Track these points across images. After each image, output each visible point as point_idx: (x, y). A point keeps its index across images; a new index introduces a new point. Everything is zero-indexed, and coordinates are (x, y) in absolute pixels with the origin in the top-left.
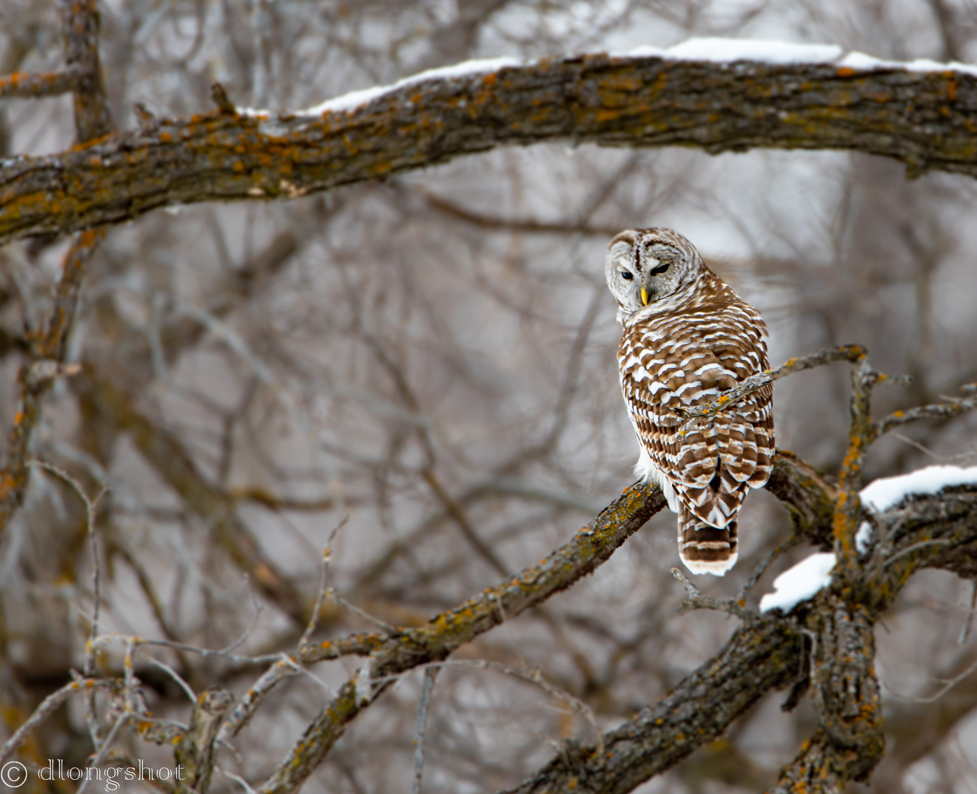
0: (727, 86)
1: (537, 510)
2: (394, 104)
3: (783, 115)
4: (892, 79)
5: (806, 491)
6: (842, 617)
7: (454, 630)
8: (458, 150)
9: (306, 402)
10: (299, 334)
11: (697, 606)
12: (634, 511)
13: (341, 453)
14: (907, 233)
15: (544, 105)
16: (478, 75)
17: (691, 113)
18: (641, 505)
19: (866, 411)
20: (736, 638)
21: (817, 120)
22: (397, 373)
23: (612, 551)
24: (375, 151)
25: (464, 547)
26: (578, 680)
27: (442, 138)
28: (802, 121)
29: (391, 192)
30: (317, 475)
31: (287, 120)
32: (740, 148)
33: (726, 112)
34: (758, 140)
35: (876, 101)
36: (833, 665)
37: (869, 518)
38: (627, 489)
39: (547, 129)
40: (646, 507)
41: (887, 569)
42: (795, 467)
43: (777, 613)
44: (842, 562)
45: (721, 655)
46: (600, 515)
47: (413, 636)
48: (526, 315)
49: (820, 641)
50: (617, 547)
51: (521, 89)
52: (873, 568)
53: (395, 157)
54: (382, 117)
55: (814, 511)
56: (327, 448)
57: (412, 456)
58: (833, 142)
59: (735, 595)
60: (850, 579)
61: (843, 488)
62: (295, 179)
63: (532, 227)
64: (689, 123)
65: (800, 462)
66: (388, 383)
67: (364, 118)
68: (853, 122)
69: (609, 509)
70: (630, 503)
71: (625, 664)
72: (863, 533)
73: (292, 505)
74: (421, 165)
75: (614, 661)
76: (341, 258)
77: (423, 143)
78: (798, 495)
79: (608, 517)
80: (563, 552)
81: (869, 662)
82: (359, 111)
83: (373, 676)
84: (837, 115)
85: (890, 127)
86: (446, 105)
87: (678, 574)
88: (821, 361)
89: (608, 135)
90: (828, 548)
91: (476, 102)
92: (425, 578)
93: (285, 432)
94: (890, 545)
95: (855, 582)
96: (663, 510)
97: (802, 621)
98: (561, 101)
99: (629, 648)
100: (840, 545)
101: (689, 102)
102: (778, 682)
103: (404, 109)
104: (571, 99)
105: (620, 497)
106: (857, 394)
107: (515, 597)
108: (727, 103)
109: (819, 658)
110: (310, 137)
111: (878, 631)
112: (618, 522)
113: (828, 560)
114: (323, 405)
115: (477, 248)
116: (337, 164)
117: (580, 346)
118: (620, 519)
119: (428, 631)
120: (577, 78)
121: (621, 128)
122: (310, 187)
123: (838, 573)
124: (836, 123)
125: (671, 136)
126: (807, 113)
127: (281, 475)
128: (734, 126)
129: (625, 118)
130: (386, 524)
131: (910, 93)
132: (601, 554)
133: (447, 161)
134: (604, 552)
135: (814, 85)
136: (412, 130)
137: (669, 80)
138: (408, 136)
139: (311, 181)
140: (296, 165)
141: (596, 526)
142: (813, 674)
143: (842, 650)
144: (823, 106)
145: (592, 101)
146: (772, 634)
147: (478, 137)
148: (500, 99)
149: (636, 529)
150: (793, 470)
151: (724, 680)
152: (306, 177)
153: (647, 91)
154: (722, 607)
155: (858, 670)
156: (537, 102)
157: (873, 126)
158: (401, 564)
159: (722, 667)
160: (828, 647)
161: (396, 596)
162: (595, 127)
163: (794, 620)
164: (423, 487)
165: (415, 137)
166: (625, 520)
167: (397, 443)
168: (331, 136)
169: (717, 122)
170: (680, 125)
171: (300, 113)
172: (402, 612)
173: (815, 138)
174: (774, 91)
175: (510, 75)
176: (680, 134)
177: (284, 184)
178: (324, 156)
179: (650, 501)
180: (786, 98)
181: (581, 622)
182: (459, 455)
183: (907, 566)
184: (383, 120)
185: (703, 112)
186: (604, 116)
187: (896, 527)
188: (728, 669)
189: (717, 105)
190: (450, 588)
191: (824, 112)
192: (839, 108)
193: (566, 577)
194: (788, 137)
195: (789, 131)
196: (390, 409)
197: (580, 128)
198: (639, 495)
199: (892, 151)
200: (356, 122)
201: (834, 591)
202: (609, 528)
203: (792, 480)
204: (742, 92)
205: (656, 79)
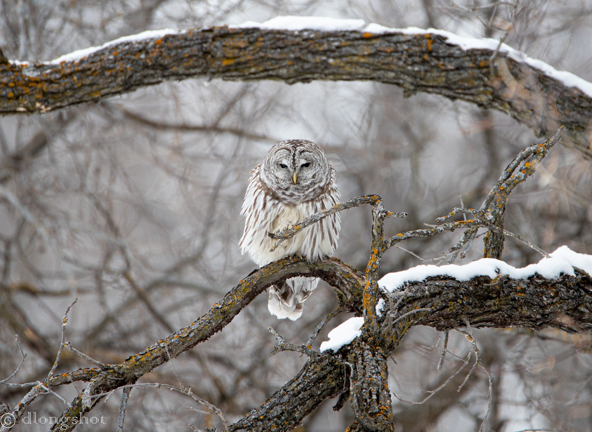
0: (298, 44)
1: (191, 294)
2: (102, 57)
3: (331, 61)
4: (395, 39)
5: (346, 280)
6: (368, 355)
7: (140, 365)
8: (140, 84)
9: (53, 232)
10: (49, 192)
11: (283, 349)
12: (246, 294)
13: (75, 262)
14: (406, 129)
15: (190, 57)
16: (152, 39)
17: (277, 60)
18: (250, 290)
19: (381, 234)
20: (306, 367)
21: (351, 63)
22: (108, 215)
23: (233, 317)
24: (91, 85)
25: (148, 316)
26: (216, 394)
27: (131, 77)
28: (342, 64)
29: (102, 109)
30: (61, 275)
31: (39, 67)
32: (306, 80)
33: (298, 59)
34: (316, 76)
35: (386, 52)
36: (363, 383)
37: (384, 296)
38: (241, 281)
39: (192, 71)
40: (252, 291)
41: (394, 326)
42: (340, 267)
43: (330, 352)
44: (368, 322)
45: (298, 378)
46: (226, 296)
47: (116, 368)
48: (183, 179)
49: (355, 368)
50: (236, 315)
51: (177, 48)
52: (386, 326)
53: (104, 88)
54: (96, 65)
55: (351, 293)
56: (67, 259)
57: (117, 263)
58: (360, 76)
59: (306, 342)
60: (372, 332)
61: (368, 279)
62: (45, 101)
63: (185, 128)
64: (276, 66)
65: (343, 263)
66: (102, 221)
67: (84, 65)
68: (372, 65)
69: (231, 293)
70: (243, 289)
71: (243, 383)
72: (380, 305)
73: (46, 293)
74: (119, 93)
75: (237, 382)
76: (74, 148)
77: (119, 80)
78: (342, 283)
79: (231, 297)
80: (204, 318)
81: (384, 381)
82: (82, 61)
83: (92, 393)
84: (362, 60)
85: (394, 67)
86: (133, 57)
87: (272, 330)
88: (354, 204)
89: (228, 74)
90: (359, 314)
91: (151, 55)
92: (125, 335)
93: (42, 250)
94: (396, 312)
95: (376, 333)
96: (263, 293)
97: (345, 357)
98: (201, 54)
99: (246, 374)
100: (366, 312)
101: (276, 54)
102: (331, 393)
103: (109, 60)
104: (206, 53)
105: (237, 285)
106: (375, 223)
107: (176, 345)
108: (298, 54)
109: (355, 379)
110: (53, 77)
111: (390, 362)
112: (236, 300)
113: (360, 321)
114: (64, 234)
115: (153, 140)
116: (69, 93)
117: (215, 197)
118: (237, 298)
119: (125, 366)
120: (210, 40)
121: (236, 70)
122: (54, 106)
123: (365, 329)
124: (362, 65)
125: (265, 74)
126: (345, 59)
127: (39, 276)
128: (302, 67)
129: (239, 64)
130: (103, 303)
131: (405, 47)
132: (226, 319)
133: (135, 90)
134: (228, 318)
135: (349, 43)
136: (114, 72)
137: (264, 41)
138: (111, 75)
139: (54, 103)
140: (44, 94)
141: (223, 302)
142: (351, 388)
143: (369, 374)
144: (354, 55)
145: (219, 54)
146: (327, 365)
147: (152, 76)
148: (165, 54)
149: (247, 304)
150: (338, 268)
151: (299, 393)
152: (51, 101)
153: (251, 48)
154: (298, 350)
155: (378, 385)
156: (187, 55)
157: (384, 67)
158: (111, 327)
159: (298, 385)
160: (360, 372)
161: (108, 346)
162: (221, 69)
163: (340, 356)
164: (123, 282)
165: (116, 77)
166: (240, 298)
167: (108, 256)
168: (65, 76)
169: (293, 65)
170: (271, 67)
171: (47, 63)
172: (111, 355)
173: (350, 74)
174: (326, 47)
175: (171, 39)
176: (271, 73)
177: (38, 105)
178: (61, 88)
179: (255, 288)
180: (333, 51)
181: (218, 359)
182: (145, 262)
183: (407, 324)
184: (96, 66)
185: (284, 59)
186: (225, 63)
187: (400, 301)
188: (302, 386)
189: (292, 56)
190: (139, 341)
191: (355, 59)
192: (364, 56)
193: (206, 333)
194: (334, 74)
195: (334, 70)
196: (103, 236)
197: (212, 70)
198: (248, 284)
199: (395, 81)
200: (80, 68)
201: (363, 339)
202: (231, 304)
203: (338, 274)
204: (307, 48)
205: (256, 40)
